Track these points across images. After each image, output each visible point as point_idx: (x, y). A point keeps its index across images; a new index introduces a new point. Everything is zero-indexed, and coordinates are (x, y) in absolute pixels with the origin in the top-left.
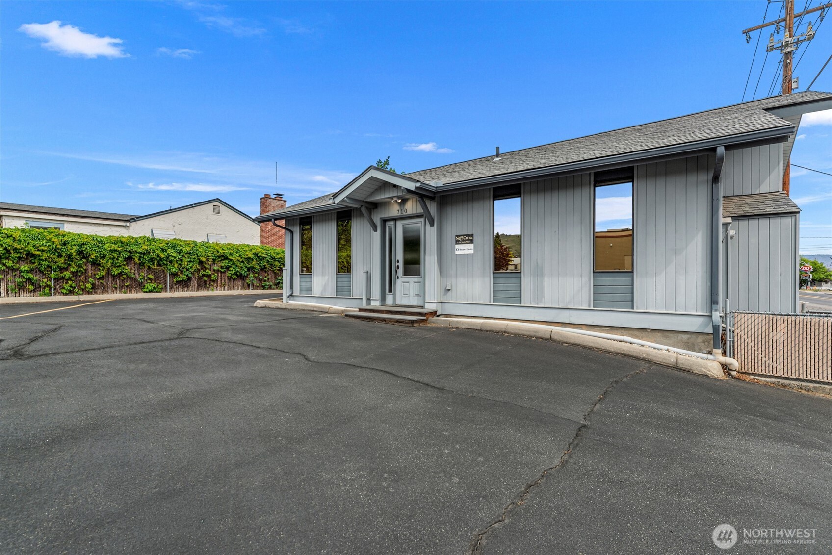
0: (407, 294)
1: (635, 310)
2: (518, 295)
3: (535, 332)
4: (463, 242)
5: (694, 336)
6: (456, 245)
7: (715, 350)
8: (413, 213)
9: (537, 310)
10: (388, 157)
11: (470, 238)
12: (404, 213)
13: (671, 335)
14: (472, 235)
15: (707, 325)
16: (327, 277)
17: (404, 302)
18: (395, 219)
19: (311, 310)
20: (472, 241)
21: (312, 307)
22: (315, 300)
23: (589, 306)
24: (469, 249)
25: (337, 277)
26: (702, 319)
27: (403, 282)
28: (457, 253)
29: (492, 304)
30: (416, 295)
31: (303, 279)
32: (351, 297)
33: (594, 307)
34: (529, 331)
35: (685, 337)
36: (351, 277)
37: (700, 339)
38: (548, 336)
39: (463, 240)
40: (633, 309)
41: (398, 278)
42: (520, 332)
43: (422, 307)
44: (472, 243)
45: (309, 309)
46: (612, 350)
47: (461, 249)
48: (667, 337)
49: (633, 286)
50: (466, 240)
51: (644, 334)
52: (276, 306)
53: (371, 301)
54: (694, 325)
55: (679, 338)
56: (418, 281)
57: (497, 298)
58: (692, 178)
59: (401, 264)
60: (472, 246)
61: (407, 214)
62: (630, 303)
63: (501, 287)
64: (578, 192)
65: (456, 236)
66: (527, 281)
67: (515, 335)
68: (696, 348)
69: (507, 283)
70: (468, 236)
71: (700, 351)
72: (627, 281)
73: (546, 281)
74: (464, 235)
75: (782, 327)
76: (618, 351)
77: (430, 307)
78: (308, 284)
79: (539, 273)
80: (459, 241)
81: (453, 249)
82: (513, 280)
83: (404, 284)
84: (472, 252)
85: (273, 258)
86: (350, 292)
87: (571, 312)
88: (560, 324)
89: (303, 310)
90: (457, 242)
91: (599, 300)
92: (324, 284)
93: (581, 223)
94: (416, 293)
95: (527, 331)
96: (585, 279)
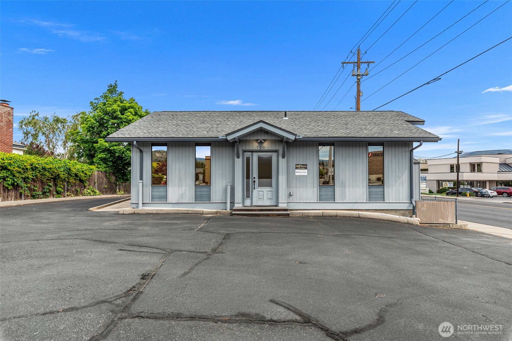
0: (262, 199)
1: (385, 202)
2: (333, 197)
3: (352, 214)
4: (300, 168)
5: (405, 211)
6: (296, 170)
7: (413, 216)
8: (269, 149)
9: (343, 204)
10: (116, 81)
11: (305, 166)
12: (262, 149)
13: (398, 211)
14: (306, 165)
15: (409, 206)
16: (184, 188)
17: (260, 203)
18: (252, 152)
19: (185, 213)
20: (306, 168)
21: (185, 211)
22: (171, 205)
23: (367, 201)
24: (304, 172)
25: (195, 188)
26: (408, 204)
27: (258, 191)
28: (296, 174)
29: (318, 202)
30: (268, 199)
31: (155, 190)
32: (211, 202)
33: (369, 201)
34: (349, 214)
35: (402, 212)
36: (210, 188)
37: (407, 212)
38: (358, 216)
39: (301, 167)
40: (384, 201)
41: (254, 188)
42: (344, 215)
43: (276, 206)
44: (307, 169)
45: (183, 212)
46: (385, 219)
47: (299, 172)
48: (396, 212)
49: (384, 191)
50: (302, 167)
51: (388, 212)
52: (147, 212)
53: (235, 204)
54: (405, 206)
55: (401, 212)
56: (271, 190)
57: (321, 199)
58: (404, 149)
59: (257, 180)
60: (306, 171)
61: (264, 149)
62: (383, 199)
63: (323, 193)
64: (361, 149)
65: (296, 165)
66: (338, 190)
67: (342, 217)
68: (406, 216)
69: (327, 190)
70: (304, 165)
71: (407, 216)
72: (381, 189)
73: (347, 189)
74: (301, 165)
75: (425, 205)
76: (387, 219)
77: (282, 206)
78: (163, 194)
79: (343, 185)
80: (298, 167)
81: (294, 172)
82: (331, 189)
83: (259, 192)
84: (306, 174)
85: (44, 168)
86: (210, 198)
87: (359, 204)
88: (354, 210)
89: (178, 213)
90: (296, 168)
91: (371, 198)
92: (180, 193)
93: (363, 163)
94: (269, 198)
95: (347, 214)
96: (365, 189)
